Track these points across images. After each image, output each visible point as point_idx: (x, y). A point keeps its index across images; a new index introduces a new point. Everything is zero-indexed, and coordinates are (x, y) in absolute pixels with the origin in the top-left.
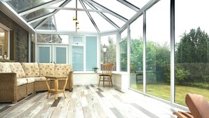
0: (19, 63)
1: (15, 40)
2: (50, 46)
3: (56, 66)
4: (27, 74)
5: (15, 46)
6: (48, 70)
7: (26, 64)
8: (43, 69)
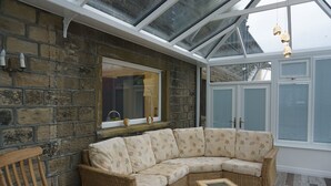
0: (169, 131)
1: (169, 86)
2: (233, 88)
3: (238, 135)
4: (182, 152)
5: (169, 96)
6: (222, 144)
7: (182, 131)
8: (213, 141)
